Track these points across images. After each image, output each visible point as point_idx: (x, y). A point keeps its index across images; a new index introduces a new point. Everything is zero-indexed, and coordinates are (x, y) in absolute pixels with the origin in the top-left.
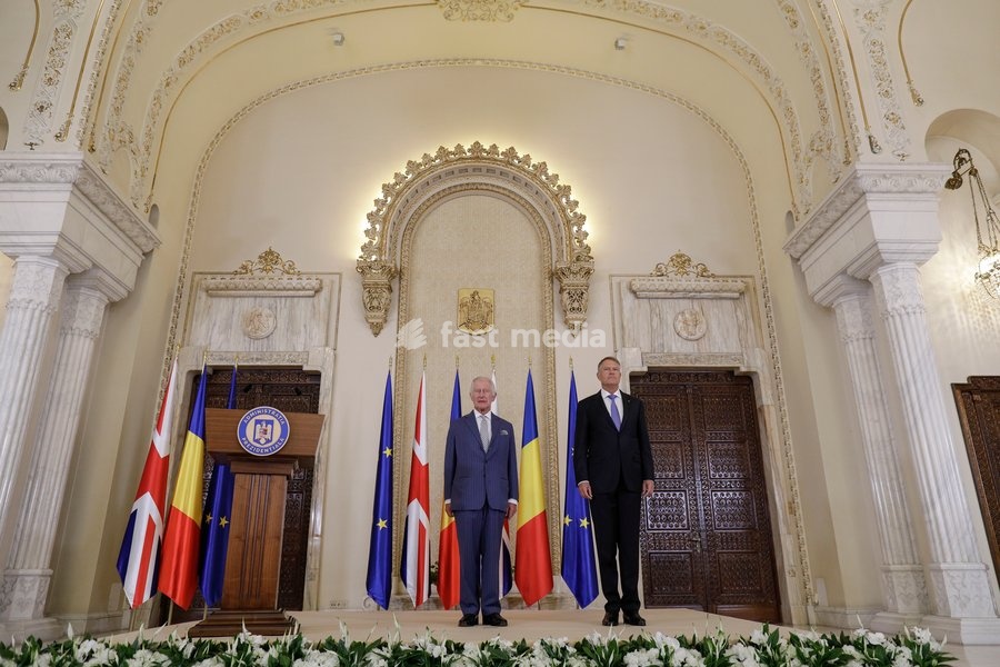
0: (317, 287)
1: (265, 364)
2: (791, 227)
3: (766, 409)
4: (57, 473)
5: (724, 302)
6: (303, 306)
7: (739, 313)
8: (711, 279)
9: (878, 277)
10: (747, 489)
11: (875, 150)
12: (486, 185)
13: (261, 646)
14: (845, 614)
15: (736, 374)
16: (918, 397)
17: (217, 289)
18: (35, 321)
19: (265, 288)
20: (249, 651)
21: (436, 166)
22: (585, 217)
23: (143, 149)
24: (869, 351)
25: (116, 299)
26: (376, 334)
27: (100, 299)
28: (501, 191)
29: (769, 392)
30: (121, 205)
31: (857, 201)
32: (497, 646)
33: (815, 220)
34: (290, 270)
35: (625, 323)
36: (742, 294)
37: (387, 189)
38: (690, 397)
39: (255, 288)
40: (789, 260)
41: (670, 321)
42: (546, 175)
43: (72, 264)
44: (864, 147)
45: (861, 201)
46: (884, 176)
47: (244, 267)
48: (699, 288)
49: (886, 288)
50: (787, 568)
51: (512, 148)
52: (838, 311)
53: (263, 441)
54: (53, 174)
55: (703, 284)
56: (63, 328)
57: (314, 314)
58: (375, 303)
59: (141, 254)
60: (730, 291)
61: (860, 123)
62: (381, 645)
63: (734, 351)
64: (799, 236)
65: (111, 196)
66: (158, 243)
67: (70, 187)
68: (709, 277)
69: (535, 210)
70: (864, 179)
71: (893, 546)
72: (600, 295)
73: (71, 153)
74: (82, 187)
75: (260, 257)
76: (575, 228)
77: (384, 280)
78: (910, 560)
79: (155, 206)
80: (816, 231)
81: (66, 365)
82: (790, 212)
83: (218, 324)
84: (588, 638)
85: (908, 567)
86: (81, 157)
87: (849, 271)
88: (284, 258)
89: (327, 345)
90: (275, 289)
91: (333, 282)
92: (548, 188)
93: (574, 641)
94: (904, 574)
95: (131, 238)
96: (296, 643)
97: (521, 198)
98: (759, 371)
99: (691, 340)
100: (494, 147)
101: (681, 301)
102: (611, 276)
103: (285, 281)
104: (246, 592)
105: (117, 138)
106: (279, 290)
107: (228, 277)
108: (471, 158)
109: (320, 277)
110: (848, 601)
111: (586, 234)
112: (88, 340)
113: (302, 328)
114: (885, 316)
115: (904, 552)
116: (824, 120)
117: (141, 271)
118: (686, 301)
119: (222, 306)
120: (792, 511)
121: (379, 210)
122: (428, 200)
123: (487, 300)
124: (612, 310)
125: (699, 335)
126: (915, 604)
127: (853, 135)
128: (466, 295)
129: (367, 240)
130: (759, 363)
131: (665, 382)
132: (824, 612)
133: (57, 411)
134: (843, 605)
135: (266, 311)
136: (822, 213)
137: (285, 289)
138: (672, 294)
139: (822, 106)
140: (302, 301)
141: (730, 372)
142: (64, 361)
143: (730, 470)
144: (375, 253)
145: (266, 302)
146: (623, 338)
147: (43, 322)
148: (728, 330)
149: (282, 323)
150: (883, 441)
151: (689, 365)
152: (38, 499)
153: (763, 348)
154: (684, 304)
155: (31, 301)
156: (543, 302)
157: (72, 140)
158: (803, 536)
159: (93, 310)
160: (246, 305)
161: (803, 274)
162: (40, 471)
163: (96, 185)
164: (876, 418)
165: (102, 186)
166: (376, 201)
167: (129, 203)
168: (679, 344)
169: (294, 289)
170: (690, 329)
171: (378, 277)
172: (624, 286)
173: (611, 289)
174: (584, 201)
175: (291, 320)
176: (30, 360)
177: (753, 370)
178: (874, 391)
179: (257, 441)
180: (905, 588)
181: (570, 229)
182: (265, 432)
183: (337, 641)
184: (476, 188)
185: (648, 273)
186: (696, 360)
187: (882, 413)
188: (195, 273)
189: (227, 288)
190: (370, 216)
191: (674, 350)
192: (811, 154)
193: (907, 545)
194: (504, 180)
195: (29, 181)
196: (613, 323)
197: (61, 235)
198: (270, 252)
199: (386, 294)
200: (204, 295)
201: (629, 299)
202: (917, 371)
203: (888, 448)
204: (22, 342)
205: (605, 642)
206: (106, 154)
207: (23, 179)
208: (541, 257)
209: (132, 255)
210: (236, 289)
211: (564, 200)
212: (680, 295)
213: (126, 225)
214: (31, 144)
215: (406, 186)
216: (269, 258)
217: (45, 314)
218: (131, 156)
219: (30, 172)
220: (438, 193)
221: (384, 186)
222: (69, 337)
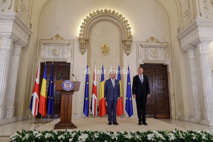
0: (69, 43)
1: (57, 61)
2: (179, 32)
3: (170, 73)
4: (14, 87)
5: (162, 48)
6: (66, 48)
7: (165, 51)
8: (159, 43)
9: (199, 46)
10: (164, 90)
11: (201, 16)
12: (108, 19)
13: (72, 133)
14: (184, 118)
15: (163, 65)
16: (205, 73)
17: (46, 43)
18: (7, 53)
19: (57, 44)
20: (69, 134)
21: (96, 15)
22: (131, 28)
23: (28, 10)
24: (195, 62)
25: (24, 46)
26: (83, 55)
27: (20, 47)
28: (111, 21)
29: (171, 69)
30: (24, 25)
31: (195, 28)
32: (121, 133)
33: (185, 31)
34: (62, 39)
35: (139, 53)
36: (166, 47)
37: (85, 20)
38: (153, 70)
39: (55, 43)
40: (177, 40)
41: (149, 53)
42: (122, 17)
43: (14, 39)
44: (198, 15)
45: (197, 28)
46: (203, 22)
47: (52, 38)
48: (156, 45)
49: (200, 48)
50: (172, 108)
51: (114, 11)
52: (188, 52)
53: (68, 88)
54: (9, 18)
55: (157, 44)
56: (13, 54)
57: (68, 50)
58: (82, 47)
59: (28, 36)
60: (163, 46)
61: (198, 9)
62: (96, 132)
63: (163, 60)
64: (181, 34)
65: (22, 23)
66: (32, 33)
67: (13, 21)
68: (158, 42)
69: (119, 26)
70: (198, 23)
71: (196, 105)
72: (134, 47)
73: (12, 13)
74: (15, 21)
75: (55, 36)
76: (129, 31)
77: (84, 42)
78: (200, 108)
79: (31, 24)
80: (185, 34)
81: (14, 62)
82: (179, 28)
83: (46, 51)
84: (139, 131)
85: (199, 109)
86: (15, 14)
87: (192, 44)
88: (61, 36)
89: (71, 57)
90: (59, 44)
91: (72, 42)
92: (122, 20)
93: (136, 132)
94: (198, 111)
95: (26, 32)
96: (79, 132)
97: (116, 23)
98: (169, 65)
99: (154, 57)
100: (110, 10)
101: (152, 48)
102: (136, 42)
103: (61, 42)
104: (65, 119)
105: (22, 8)
106: (60, 44)
107: (48, 41)
108: (104, 13)
109: (70, 41)
110: (185, 115)
111: (131, 32)
112: (18, 57)
113: (66, 53)
114: (199, 55)
115: (199, 106)
116: (189, 7)
117: (29, 40)
118: (153, 48)
119: (47, 47)
120: (174, 95)
121: (83, 25)
122: (94, 23)
123: (108, 47)
124: (136, 50)
125: (156, 56)
126: (200, 117)
127: (196, 12)
128: (103, 45)
129: (80, 32)
130: (169, 63)
131: (147, 66)
132: (180, 117)
133: (13, 73)
134: (184, 116)
135: (57, 49)
136: (187, 30)
137: (61, 44)
138: (150, 46)
139: (189, 4)
140: (66, 46)
141: (162, 64)
142: (13, 61)
143: (161, 86)
144: (82, 35)
145: (57, 46)
146: (139, 56)
147: (9, 53)
148: (162, 55)
149: (61, 52)
150: (196, 82)
151: (153, 63)
152: (10, 92)
153: (170, 59)
154: (153, 49)
155: (6, 48)
156: (120, 47)
157: (12, 9)
158: (176, 101)
159: (19, 49)
160: (53, 47)
161: (181, 43)
162: (10, 86)
163: (19, 20)
164: (195, 77)
165: (20, 21)
166: (82, 23)
167: (25, 24)
168: (151, 58)
169: (64, 44)
170: (154, 55)
171: (83, 41)
172: (139, 44)
173: (136, 45)
174: (131, 24)
175: (63, 51)
176: (7, 62)
177: (167, 64)
178: (195, 71)
179: (67, 88)
180: (198, 113)
181: (127, 31)
182: (68, 86)
183: (87, 131)
184: (105, 20)
185: (145, 41)
186: (155, 62)
187: (196, 76)
188: (40, 40)
189: (48, 43)
190: (81, 27)
191: (150, 59)
192: (185, 15)
193: (199, 104)
194: (112, 18)
195: (3, 20)
196: (136, 53)
197: (12, 33)
198: (58, 35)
199: (85, 45)
200: (43, 45)
201: (140, 47)
202: (206, 68)
203: (197, 84)
204: (5, 58)
205: (143, 132)
206: (20, 12)
207: (2, 19)
208: (120, 37)
209: (27, 36)
210: (50, 43)
211: (126, 24)
212: (152, 47)
213: (25, 29)
214: (3, 10)
215: (89, 19)
216: (57, 36)
217: (9, 51)
218: (25, 12)
219: (3, 17)
220: (97, 21)
221: (84, 19)
222: (14, 56)
